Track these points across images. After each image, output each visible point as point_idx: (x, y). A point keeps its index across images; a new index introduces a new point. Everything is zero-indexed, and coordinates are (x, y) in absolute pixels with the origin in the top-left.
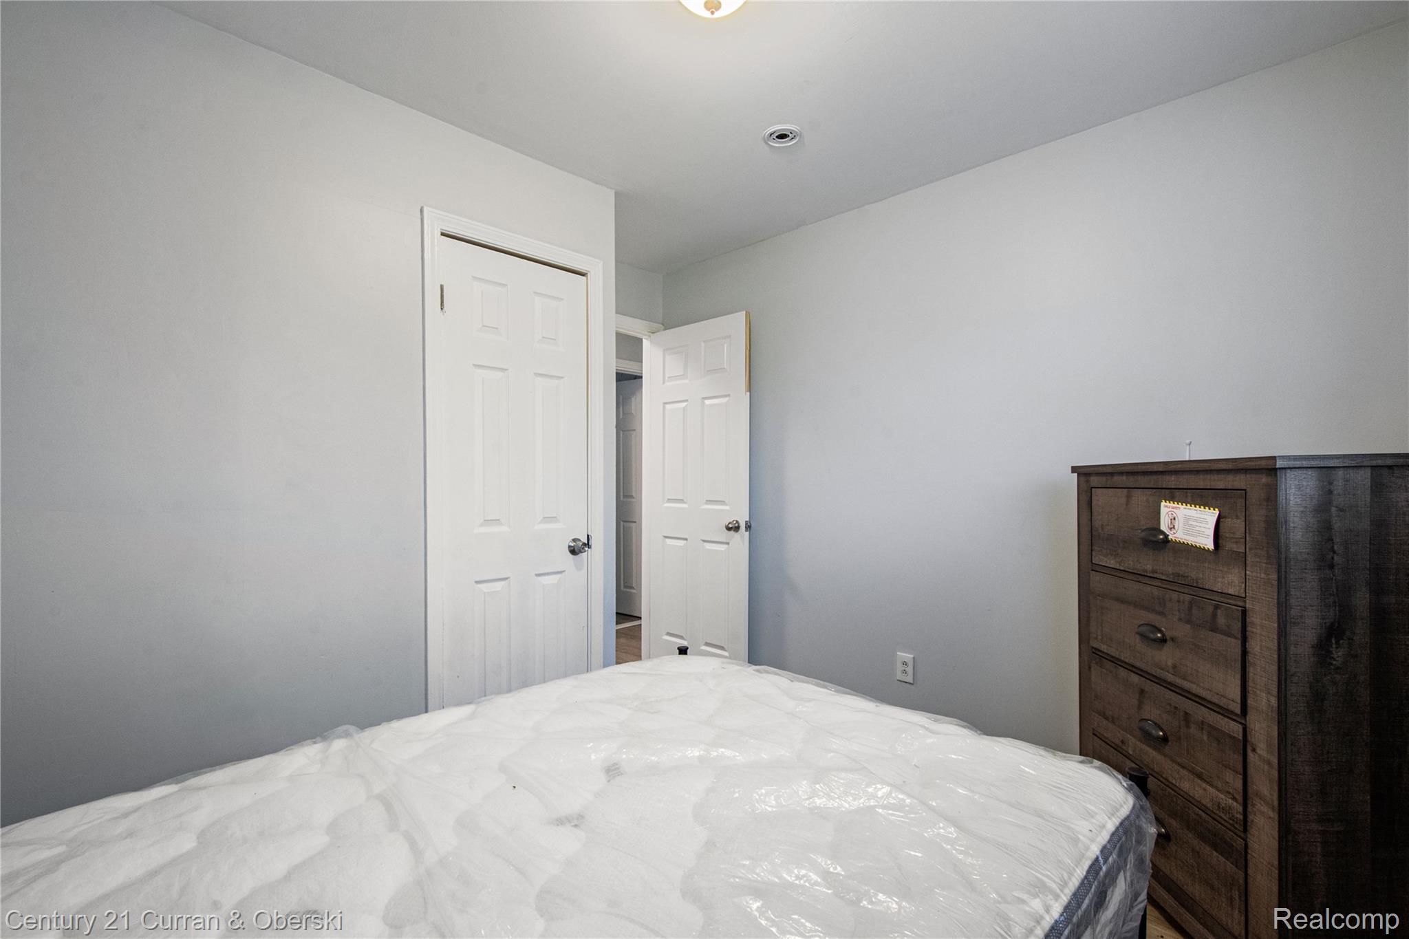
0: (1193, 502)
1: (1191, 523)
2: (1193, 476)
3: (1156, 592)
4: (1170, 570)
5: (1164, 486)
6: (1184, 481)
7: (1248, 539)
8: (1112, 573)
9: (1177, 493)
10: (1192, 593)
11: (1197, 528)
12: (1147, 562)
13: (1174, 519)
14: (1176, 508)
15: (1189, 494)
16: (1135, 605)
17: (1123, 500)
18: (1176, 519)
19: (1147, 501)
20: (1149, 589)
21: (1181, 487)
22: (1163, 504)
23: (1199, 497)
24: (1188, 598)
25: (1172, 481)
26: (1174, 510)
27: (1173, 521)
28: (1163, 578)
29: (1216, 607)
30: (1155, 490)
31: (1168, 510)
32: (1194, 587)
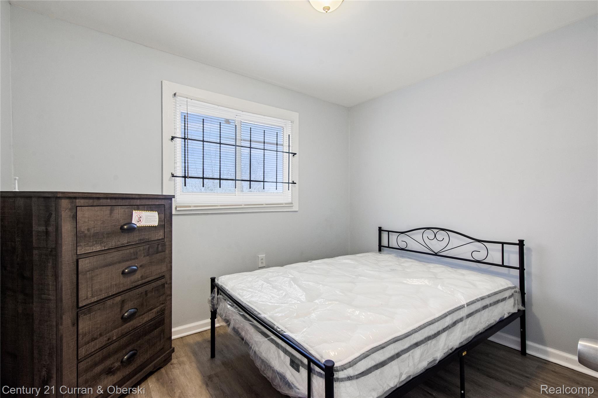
0: (147, 210)
1: (149, 218)
2: (147, 200)
3: (132, 251)
4: (137, 239)
5: (134, 204)
6: (144, 202)
7: (165, 220)
8: (100, 254)
9: (140, 207)
10: (147, 244)
11: (152, 219)
12: (124, 240)
13: (141, 217)
14: (141, 213)
15: (146, 207)
16: (119, 262)
17: (108, 212)
18: (142, 217)
19: (125, 211)
20: (128, 251)
21: (142, 204)
22: (134, 212)
23: (149, 208)
24: (147, 246)
25: (138, 202)
26: (140, 214)
27: (140, 218)
28: (134, 243)
29: (158, 245)
30: (129, 206)
31: (136, 214)
32: (148, 242)
